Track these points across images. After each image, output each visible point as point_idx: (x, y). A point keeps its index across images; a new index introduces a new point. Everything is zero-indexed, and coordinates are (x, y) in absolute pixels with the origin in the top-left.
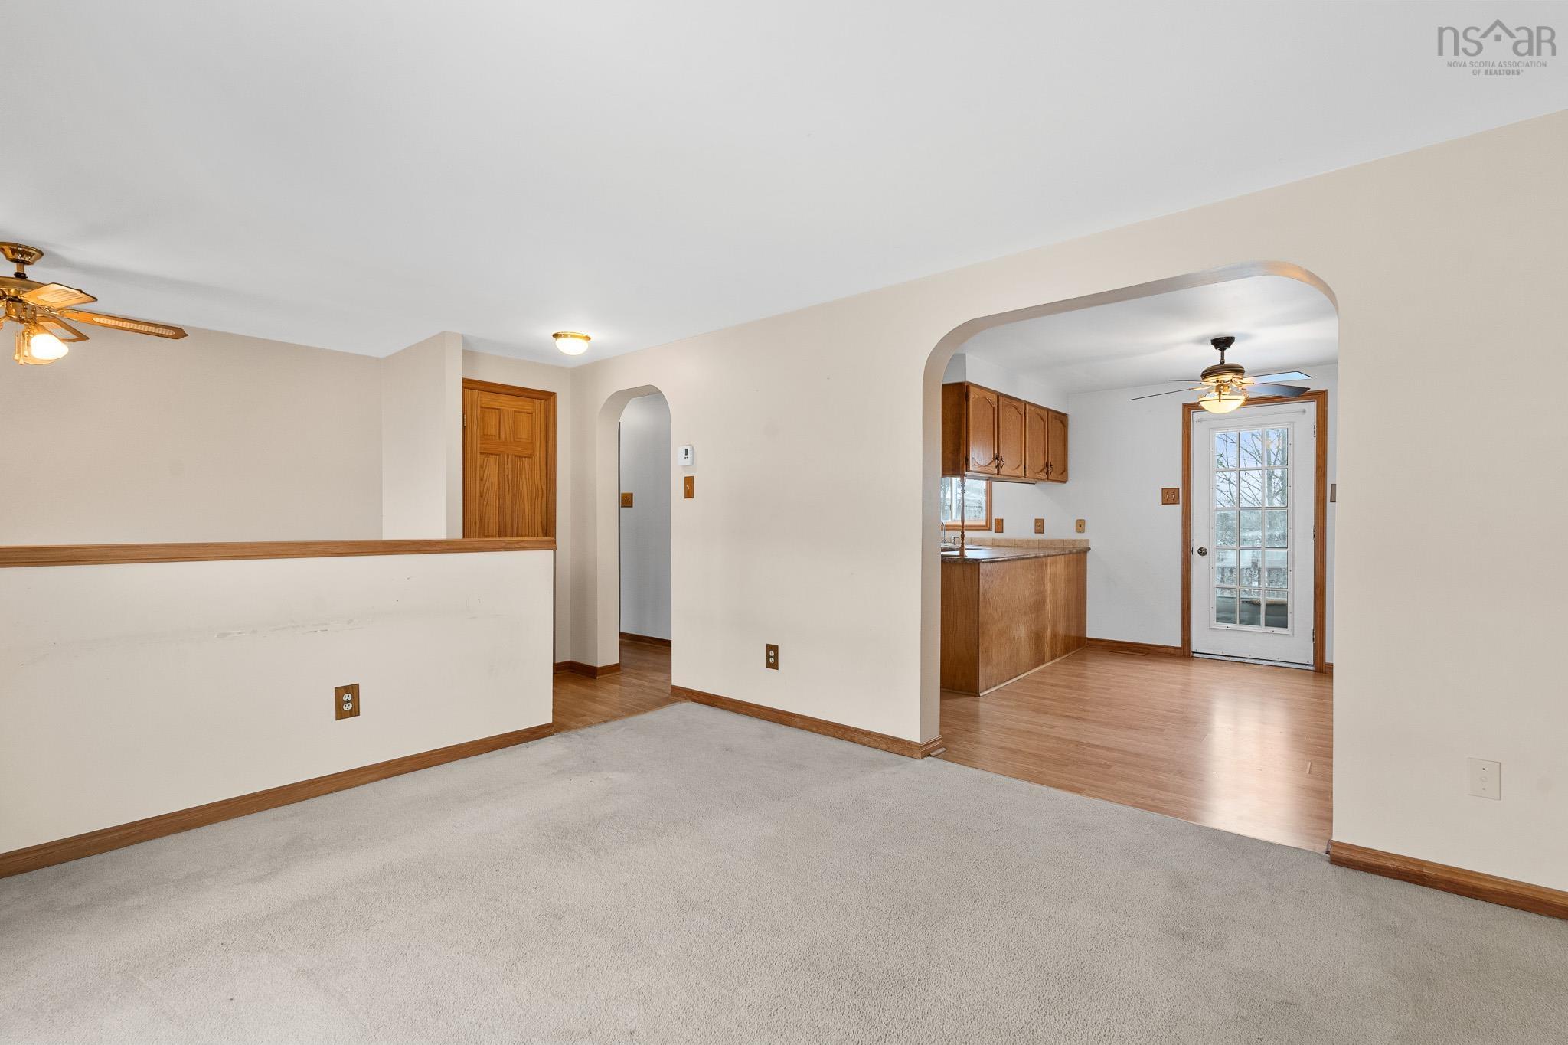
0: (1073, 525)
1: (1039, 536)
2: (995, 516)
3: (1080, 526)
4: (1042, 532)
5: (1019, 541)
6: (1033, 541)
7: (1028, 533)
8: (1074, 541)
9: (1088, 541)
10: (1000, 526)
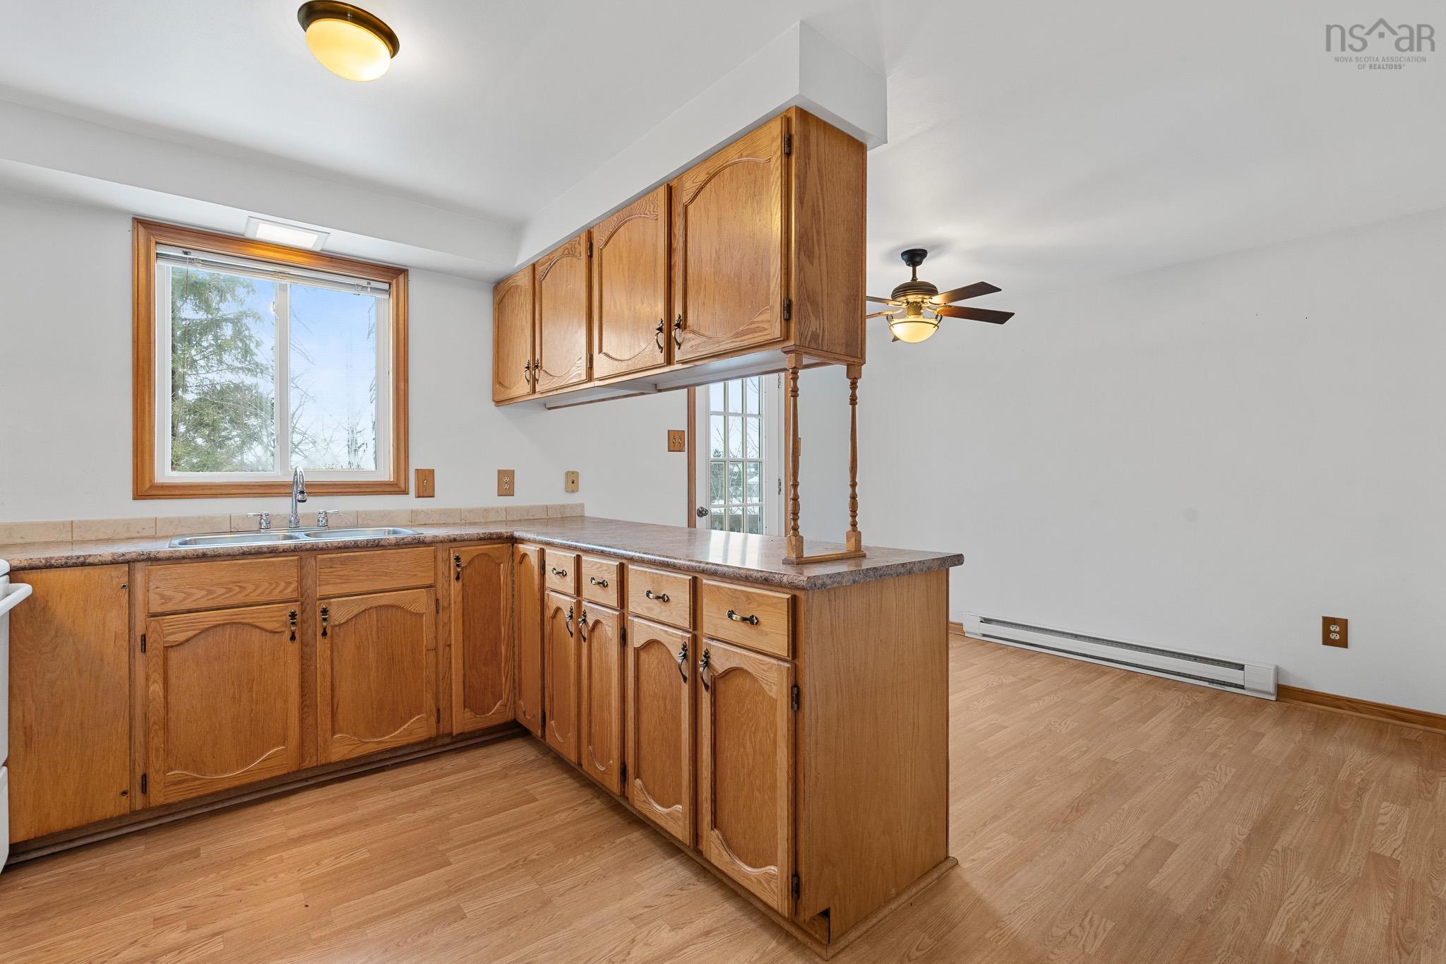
0: (561, 482)
1: (506, 502)
2: (416, 463)
3: (572, 481)
4: (510, 493)
5: (470, 511)
6: (497, 511)
7: (484, 497)
8: (563, 506)
9: (582, 506)
10: (426, 483)
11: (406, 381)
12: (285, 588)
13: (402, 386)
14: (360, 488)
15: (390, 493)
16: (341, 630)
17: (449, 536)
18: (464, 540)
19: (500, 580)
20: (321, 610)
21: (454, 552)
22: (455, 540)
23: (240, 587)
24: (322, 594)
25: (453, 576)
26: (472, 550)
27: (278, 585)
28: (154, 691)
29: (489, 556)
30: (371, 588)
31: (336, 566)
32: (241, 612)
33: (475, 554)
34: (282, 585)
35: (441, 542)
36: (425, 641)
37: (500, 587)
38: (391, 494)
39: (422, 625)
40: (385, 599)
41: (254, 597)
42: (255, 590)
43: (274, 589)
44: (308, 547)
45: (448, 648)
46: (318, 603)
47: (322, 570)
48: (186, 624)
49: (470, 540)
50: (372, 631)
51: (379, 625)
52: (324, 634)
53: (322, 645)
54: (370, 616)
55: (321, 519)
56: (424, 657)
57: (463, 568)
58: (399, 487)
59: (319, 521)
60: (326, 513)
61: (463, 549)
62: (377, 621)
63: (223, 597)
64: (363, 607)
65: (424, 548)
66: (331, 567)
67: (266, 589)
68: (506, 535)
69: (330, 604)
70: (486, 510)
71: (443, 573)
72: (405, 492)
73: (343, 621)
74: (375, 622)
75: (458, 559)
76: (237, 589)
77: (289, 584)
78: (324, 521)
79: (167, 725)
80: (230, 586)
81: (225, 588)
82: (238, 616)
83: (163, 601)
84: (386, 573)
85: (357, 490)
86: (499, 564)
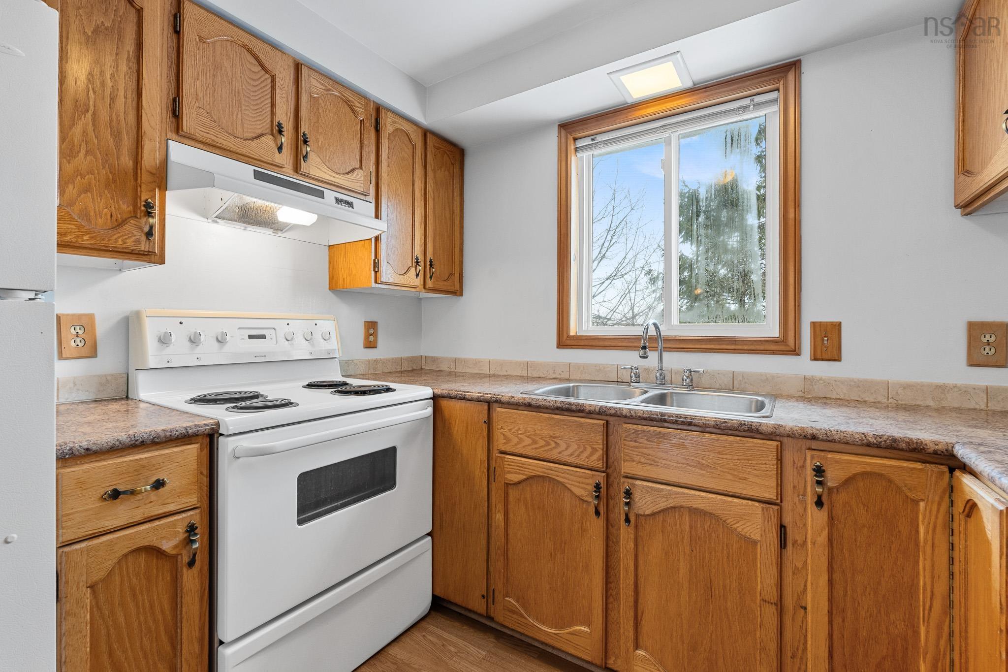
2: (812, 313)
5: (907, 387)
6: (963, 391)
10: (828, 341)
11: (797, 205)
12: (591, 454)
13: (791, 215)
14: (735, 344)
15: (774, 352)
16: (647, 522)
17: (803, 429)
18: (833, 441)
19: (917, 532)
20: (624, 490)
21: (812, 458)
22: (814, 437)
23: (556, 443)
24: (626, 471)
25: (810, 499)
26: (851, 462)
27: (585, 449)
28: (499, 519)
29: (890, 481)
30: (683, 480)
31: (640, 440)
32: (555, 469)
33: (859, 469)
34: (589, 450)
35: (789, 436)
36: (759, 585)
37: (917, 544)
38: (774, 354)
39: (756, 558)
40: (700, 500)
41: (565, 457)
42: (567, 449)
43: (582, 452)
44: (612, 412)
45: (802, 611)
46: (622, 480)
47: (627, 443)
48: (518, 466)
49: (847, 443)
50: (683, 537)
51: (693, 533)
52: (627, 520)
53: (625, 534)
54: (681, 516)
55: (685, 377)
56: (759, 609)
57: (830, 490)
58: (788, 346)
59: (683, 380)
60: (691, 372)
61: (830, 455)
62: (691, 527)
63: (542, 449)
64: (671, 503)
65: (760, 441)
66: (635, 442)
67: (576, 450)
68: (932, 447)
69: (634, 485)
70: (942, 389)
71: (794, 487)
72: (795, 351)
73: (648, 512)
74: (688, 528)
75: (819, 471)
76: (553, 445)
77: (594, 450)
78: (688, 380)
79: (507, 553)
80: (548, 440)
81: (545, 441)
82: (553, 472)
83: (505, 441)
84: (702, 465)
85: (733, 347)
86: (916, 502)
